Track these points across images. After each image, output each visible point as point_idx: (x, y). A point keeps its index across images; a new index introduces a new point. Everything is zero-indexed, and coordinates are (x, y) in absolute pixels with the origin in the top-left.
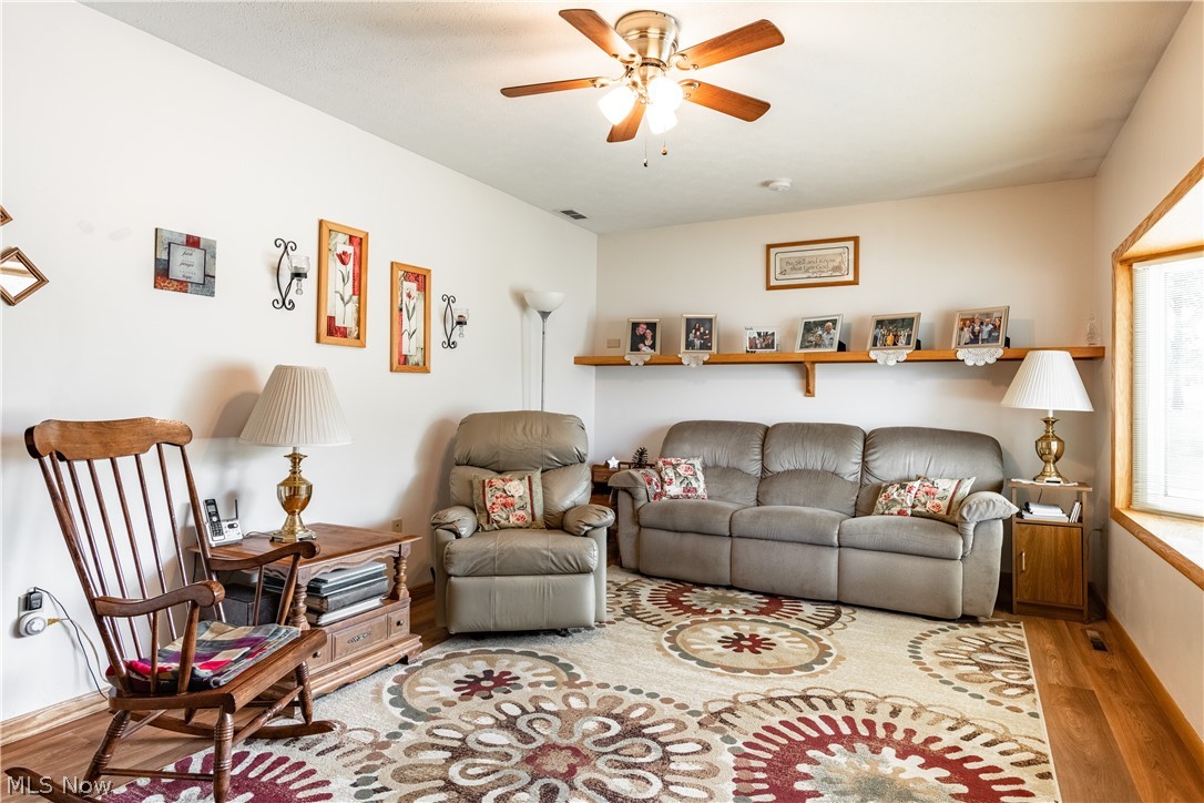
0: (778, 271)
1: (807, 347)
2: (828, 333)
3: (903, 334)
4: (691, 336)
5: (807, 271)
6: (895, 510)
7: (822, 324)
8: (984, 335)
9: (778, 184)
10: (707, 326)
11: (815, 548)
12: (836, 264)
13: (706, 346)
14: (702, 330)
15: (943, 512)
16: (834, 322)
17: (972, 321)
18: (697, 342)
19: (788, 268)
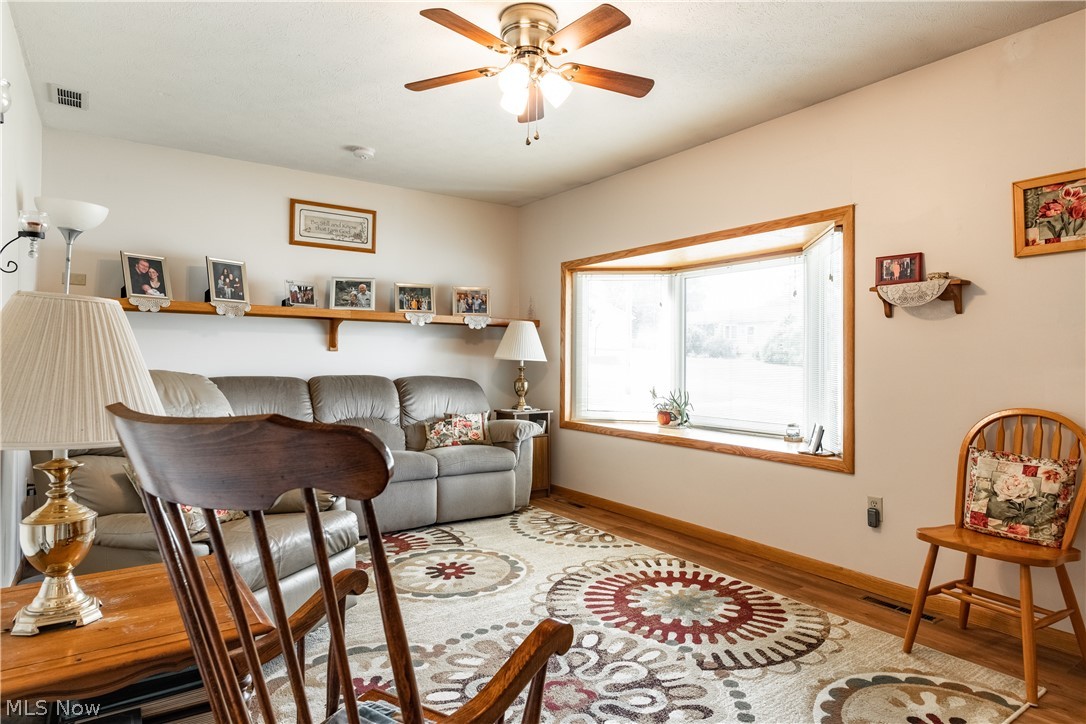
0: (303, 228)
1: (342, 305)
2: (364, 294)
3: (424, 301)
4: (221, 282)
5: (331, 233)
6: (449, 441)
7: (356, 285)
8: (476, 307)
9: (365, 152)
10: (236, 272)
11: (419, 483)
12: (357, 231)
13: (238, 295)
14: (231, 276)
15: (482, 438)
16: (368, 285)
17: (466, 295)
18: (228, 290)
19: (313, 226)
